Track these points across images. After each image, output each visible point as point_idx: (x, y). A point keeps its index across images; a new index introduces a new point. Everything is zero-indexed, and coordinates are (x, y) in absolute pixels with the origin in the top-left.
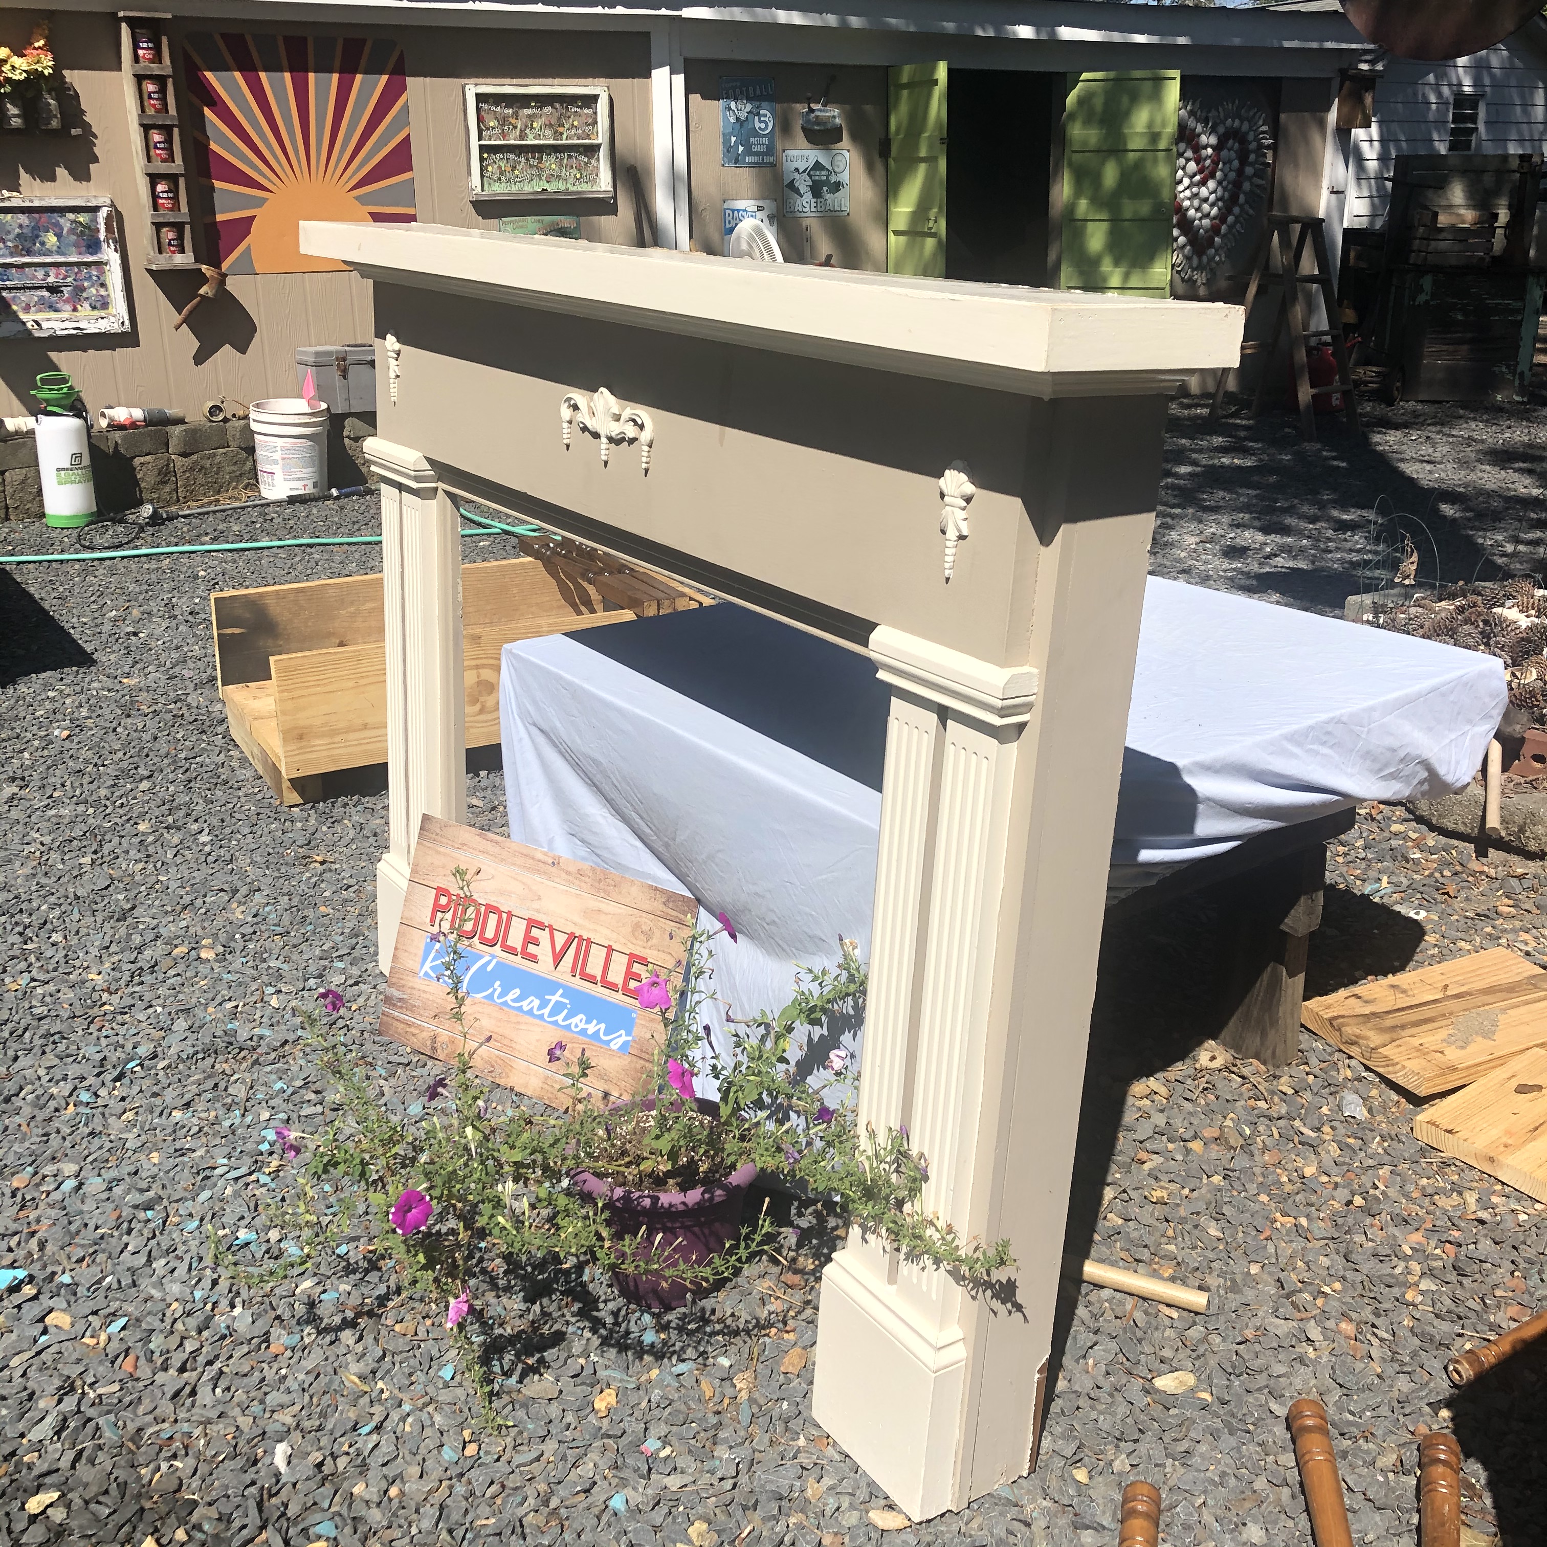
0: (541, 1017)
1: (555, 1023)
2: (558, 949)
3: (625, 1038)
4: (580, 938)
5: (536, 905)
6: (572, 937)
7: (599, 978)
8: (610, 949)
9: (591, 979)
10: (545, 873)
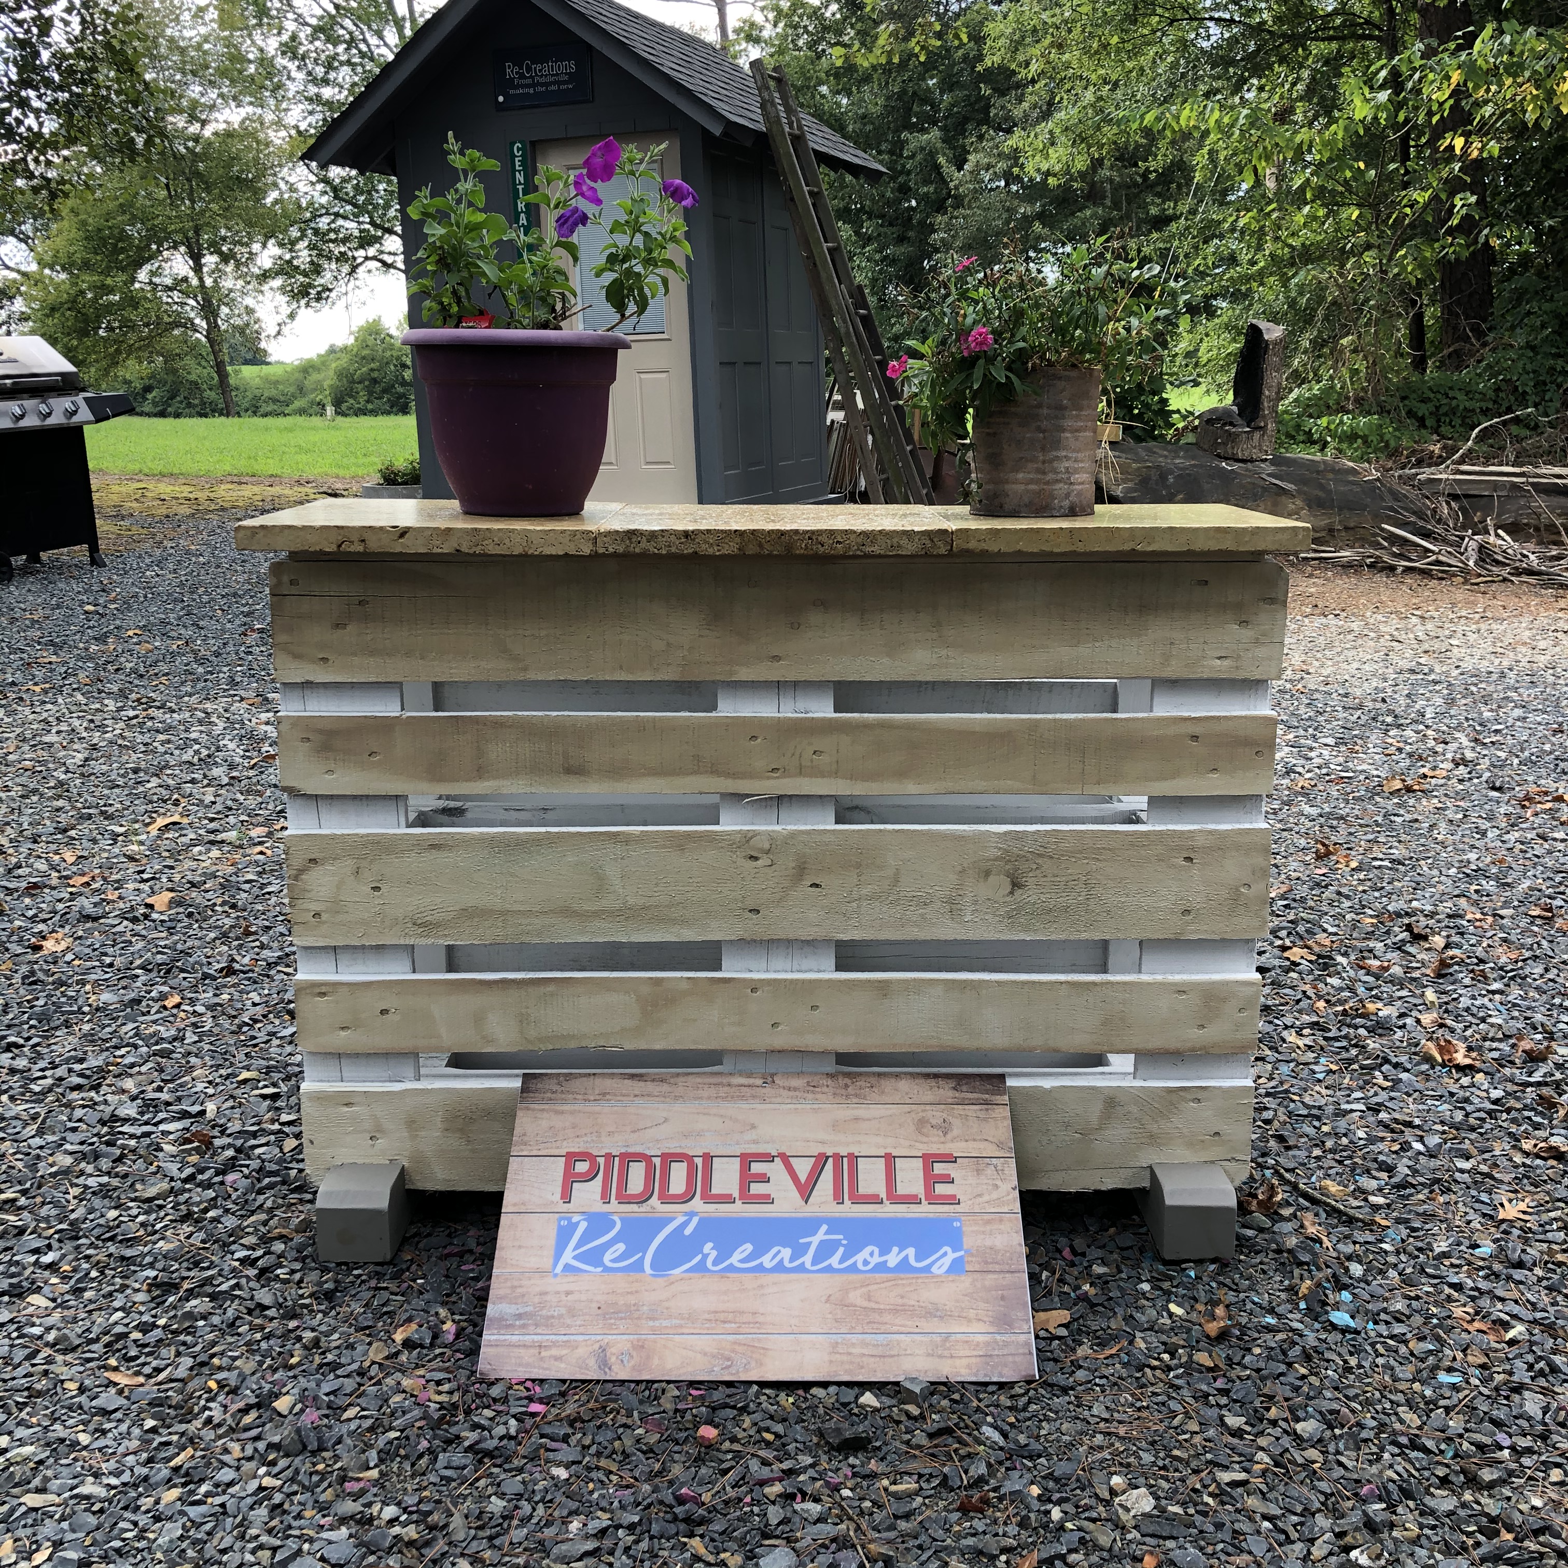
0: (801, 1269)
1: (829, 1269)
2: (803, 1178)
3: (952, 1256)
4: (838, 1158)
5: (751, 1135)
6: (821, 1160)
7: (883, 1195)
8: (890, 1160)
9: (874, 1200)
10: (754, 1097)
